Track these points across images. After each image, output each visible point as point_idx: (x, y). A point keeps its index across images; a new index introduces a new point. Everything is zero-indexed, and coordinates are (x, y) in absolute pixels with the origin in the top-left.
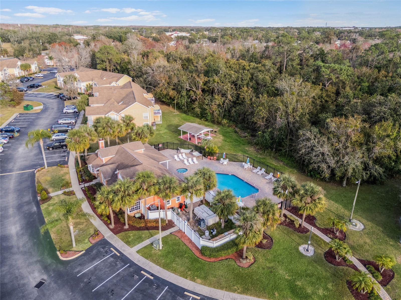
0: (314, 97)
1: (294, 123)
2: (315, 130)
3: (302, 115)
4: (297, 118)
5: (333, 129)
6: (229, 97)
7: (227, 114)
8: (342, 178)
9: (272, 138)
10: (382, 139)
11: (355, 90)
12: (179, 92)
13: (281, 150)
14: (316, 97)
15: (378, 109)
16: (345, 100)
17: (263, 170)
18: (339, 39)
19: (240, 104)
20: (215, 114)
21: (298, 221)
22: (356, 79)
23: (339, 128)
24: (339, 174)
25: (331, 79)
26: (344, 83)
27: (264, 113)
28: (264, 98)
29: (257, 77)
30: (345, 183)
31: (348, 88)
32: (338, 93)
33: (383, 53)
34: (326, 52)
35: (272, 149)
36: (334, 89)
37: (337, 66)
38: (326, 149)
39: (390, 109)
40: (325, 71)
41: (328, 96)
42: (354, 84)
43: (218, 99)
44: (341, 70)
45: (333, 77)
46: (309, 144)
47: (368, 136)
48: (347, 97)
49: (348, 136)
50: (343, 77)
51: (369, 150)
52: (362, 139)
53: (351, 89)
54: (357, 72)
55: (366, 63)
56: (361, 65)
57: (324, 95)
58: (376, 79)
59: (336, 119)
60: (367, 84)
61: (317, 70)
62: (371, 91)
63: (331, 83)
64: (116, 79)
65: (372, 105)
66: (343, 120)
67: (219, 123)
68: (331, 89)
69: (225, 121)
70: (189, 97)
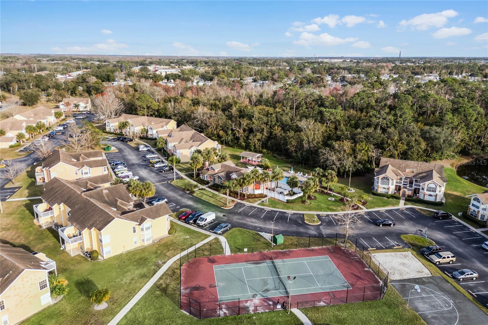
0: (322, 132)
1: (313, 147)
2: (328, 149)
3: (318, 143)
4: (315, 144)
5: (337, 148)
6: (265, 133)
7: (265, 145)
8: (344, 173)
9: (302, 157)
10: (360, 151)
11: (347, 126)
12: (226, 132)
13: (308, 164)
14: (324, 132)
15: (359, 136)
16: (341, 133)
17: (302, 173)
18: (329, 75)
19: (274, 138)
20: (257, 146)
21: (326, 191)
22: (347, 118)
23: (339, 147)
24: (342, 171)
25: (331, 119)
26: (339, 121)
27: (294, 143)
28: (291, 134)
29: (281, 119)
30: (345, 176)
31: (342, 125)
32: (336, 129)
33: (363, 99)
34: (324, 97)
35: (302, 164)
36: (334, 126)
37: (334, 111)
38: (334, 158)
39: (364, 136)
40: (327, 115)
41: (330, 130)
42: (345, 122)
43: (259, 136)
44: (337, 113)
45: (332, 118)
46: (325, 157)
47: (354, 150)
48: (342, 131)
49: (345, 151)
50: (338, 118)
51: (355, 157)
52: (351, 152)
53: (344, 125)
54: (347, 114)
55: (353, 107)
56: (350, 107)
57: (328, 130)
58: (360, 118)
59: (338, 142)
60: (353, 122)
61: (321, 113)
62: (356, 126)
63: (331, 122)
64: (164, 123)
65: (355, 135)
66: (341, 142)
67: (260, 152)
68: (332, 126)
69: (265, 150)
70: (234, 135)
